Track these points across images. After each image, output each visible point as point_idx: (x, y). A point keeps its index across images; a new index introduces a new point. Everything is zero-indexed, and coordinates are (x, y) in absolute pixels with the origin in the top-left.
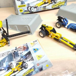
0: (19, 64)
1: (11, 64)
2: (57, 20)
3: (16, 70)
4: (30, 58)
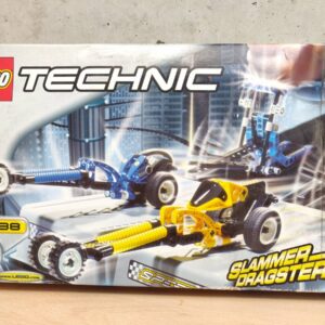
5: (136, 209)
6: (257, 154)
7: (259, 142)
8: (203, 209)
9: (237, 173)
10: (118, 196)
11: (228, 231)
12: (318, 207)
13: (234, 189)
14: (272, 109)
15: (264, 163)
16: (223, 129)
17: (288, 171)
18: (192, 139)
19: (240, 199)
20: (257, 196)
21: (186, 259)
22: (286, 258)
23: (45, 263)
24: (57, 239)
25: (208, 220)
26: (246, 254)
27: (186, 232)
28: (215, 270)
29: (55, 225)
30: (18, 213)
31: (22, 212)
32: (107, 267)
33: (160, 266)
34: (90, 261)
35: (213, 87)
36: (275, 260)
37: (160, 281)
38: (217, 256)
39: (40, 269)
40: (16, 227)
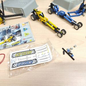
0: (10, 38)
1: (5, 37)
2: (49, 6)
3: (7, 41)
4: (19, 35)
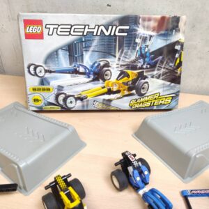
5: (96, 82)
6: (141, 60)
7: (142, 56)
8: (121, 81)
9: (134, 68)
10: (89, 77)
11: (130, 89)
12: (163, 79)
13: (133, 74)
14: (148, 43)
15: (144, 64)
16: (129, 51)
17: (153, 67)
18: (118, 55)
19: (135, 77)
20: (141, 76)
21: (114, 99)
22: (150, 98)
23: (61, 103)
24: (65, 94)
25: (123, 85)
26: (136, 97)
27: (115, 90)
28: (125, 103)
29: (65, 88)
30: (49, 84)
31: (51, 84)
32: (85, 103)
33: (105, 102)
34: (79, 102)
35: (126, 34)
36: (146, 99)
37: (105, 107)
38: (125, 98)
39: (59, 105)
40: (49, 90)
